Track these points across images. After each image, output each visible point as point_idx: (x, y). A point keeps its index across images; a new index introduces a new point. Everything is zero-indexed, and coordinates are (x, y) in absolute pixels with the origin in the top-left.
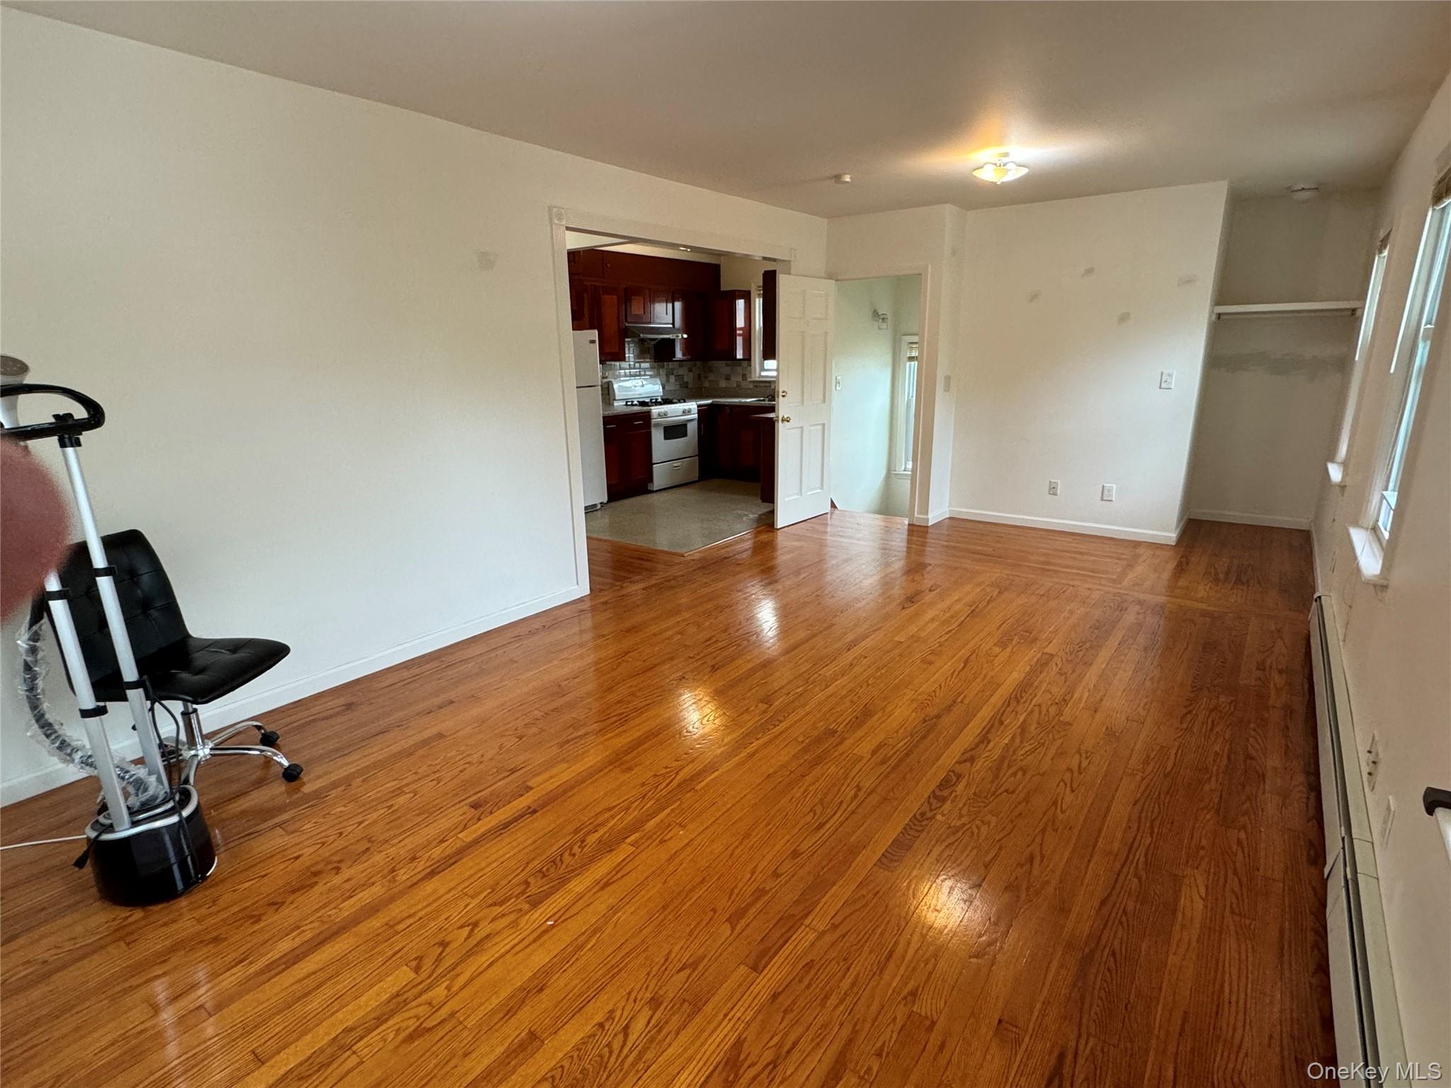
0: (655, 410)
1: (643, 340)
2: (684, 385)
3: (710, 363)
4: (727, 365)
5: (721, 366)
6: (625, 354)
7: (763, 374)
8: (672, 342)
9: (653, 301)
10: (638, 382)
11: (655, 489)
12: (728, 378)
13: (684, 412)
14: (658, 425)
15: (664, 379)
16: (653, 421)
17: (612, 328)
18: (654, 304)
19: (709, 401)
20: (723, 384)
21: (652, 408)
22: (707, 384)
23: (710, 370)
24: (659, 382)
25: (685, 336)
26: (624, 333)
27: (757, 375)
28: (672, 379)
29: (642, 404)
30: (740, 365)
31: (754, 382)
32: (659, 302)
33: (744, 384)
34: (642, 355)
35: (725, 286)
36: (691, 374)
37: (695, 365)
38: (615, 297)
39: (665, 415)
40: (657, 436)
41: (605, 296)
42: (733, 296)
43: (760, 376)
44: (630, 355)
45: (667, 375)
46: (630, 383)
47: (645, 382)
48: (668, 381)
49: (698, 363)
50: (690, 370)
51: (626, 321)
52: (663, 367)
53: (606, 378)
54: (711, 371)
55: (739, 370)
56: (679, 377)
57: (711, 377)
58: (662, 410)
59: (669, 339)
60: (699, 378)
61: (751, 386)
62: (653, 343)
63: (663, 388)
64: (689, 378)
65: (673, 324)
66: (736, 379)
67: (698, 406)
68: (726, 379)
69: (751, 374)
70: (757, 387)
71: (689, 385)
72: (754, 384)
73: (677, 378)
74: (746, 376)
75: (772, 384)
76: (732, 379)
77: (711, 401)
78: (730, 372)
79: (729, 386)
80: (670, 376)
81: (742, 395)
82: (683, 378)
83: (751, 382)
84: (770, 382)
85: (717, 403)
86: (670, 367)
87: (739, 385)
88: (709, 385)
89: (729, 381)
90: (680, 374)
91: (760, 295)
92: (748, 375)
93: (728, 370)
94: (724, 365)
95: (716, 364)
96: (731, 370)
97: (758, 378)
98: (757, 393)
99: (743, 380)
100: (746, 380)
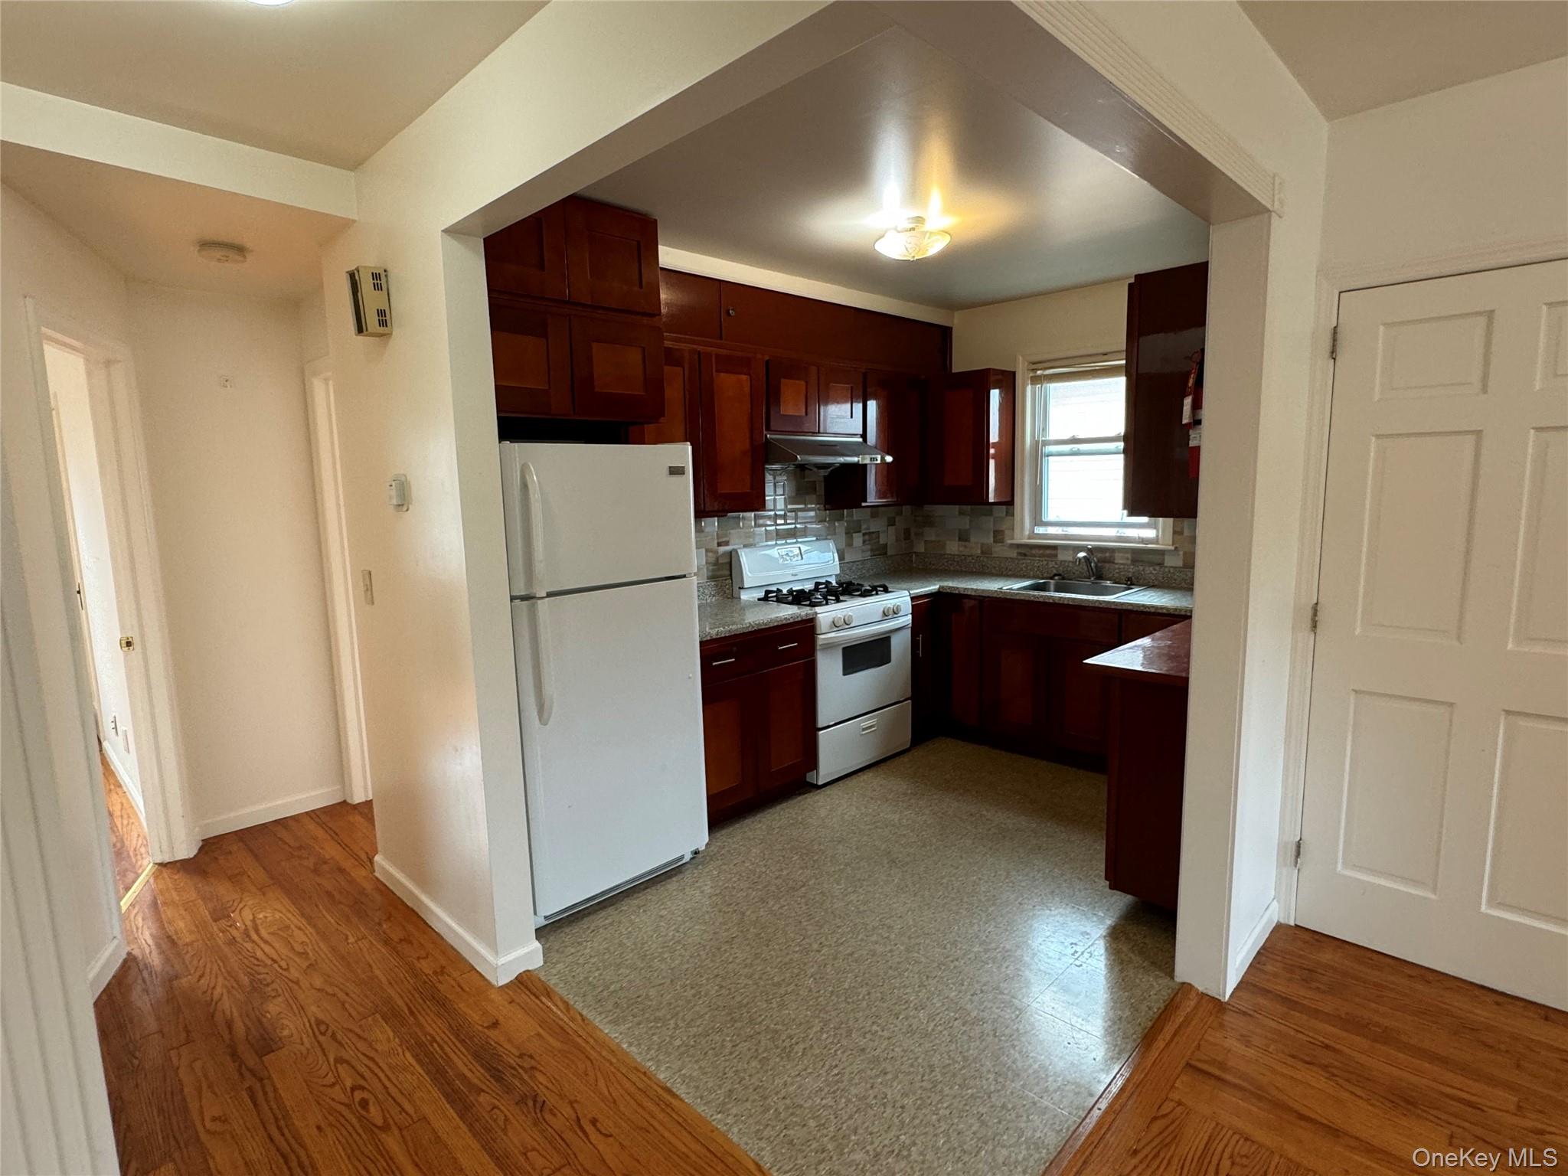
0: (826, 614)
1: (802, 468)
2: (880, 551)
3: (927, 508)
4: (961, 513)
5: (951, 515)
6: (764, 496)
7: (1040, 530)
8: (862, 469)
9: (825, 398)
10: (792, 548)
11: (820, 783)
12: (963, 537)
13: (885, 614)
14: (830, 646)
15: (843, 538)
16: (821, 639)
17: (734, 442)
18: (826, 403)
19: (933, 587)
20: (953, 547)
21: (818, 609)
22: (920, 548)
23: (929, 522)
24: (831, 545)
25: (889, 459)
26: (763, 454)
27: (1027, 533)
28: (858, 540)
29: (798, 598)
30: (990, 514)
31: (1019, 546)
32: (837, 402)
33: (999, 551)
34: (801, 492)
35: (960, 364)
36: (892, 529)
37: (900, 513)
38: (744, 377)
39: (847, 623)
40: (829, 669)
41: (722, 375)
42: (980, 382)
43: (1033, 535)
44: (776, 496)
45: (849, 533)
46: (776, 551)
47: (804, 548)
48: (849, 544)
49: (907, 509)
50: (891, 522)
51: (768, 429)
52: (841, 518)
53: (727, 543)
54: (931, 524)
55: (988, 523)
56: (870, 537)
57: (931, 534)
58: (840, 615)
59: (856, 465)
60: (907, 534)
61: (1013, 554)
62: (823, 473)
63: (841, 558)
64: (889, 537)
65: (864, 436)
66: (981, 539)
67: (913, 599)
68: (960, 539)
69: (1013, 529)
70: (1025, 555)
71: (888, 550)
72: (1020, 551)
73: (867, 537)
74: (1003, 535)
75: (1059, 551)
76: (973, 539)
77: (937, 587)
78: (968, 527)
79: (966, 552)
80: (854, 535)
81: (994, 571)
82: (879, 537)
83: (1012, 545)
84: (1055, 547)
85: (949, 591)
86: (855, 518)
87: (986, 551)
88: (925, 549)
89: (967, 543)
90: (871, 530)
91: (1036, 380)
92: (1006, 532)
93: (965, 523)
94: (957, 513)
95: (941, 510)
96: (971, 521)
97: (1029, 538)
98: (1026, 567)
99: (994, 542)
100: (1002, 541)
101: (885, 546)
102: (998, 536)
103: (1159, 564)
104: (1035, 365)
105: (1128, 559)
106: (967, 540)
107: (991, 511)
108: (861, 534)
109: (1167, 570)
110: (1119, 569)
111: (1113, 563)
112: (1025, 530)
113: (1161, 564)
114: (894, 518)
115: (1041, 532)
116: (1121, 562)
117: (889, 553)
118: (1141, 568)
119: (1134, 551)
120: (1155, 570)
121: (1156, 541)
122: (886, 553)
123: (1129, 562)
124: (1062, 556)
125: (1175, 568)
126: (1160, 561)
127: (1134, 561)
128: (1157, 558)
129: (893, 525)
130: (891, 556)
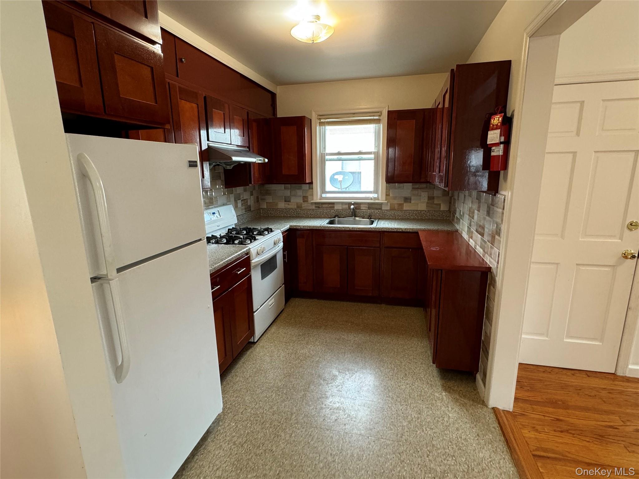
0: (254, 248)
2: (248, 209)
3: (267, 186)
5: (280, 189)
9: (233, 124)
11: (256, 341)
12: (287, 200)
13: (275, 244)
14: (256, 266)
15: (235, 203)
16: (252, 263)
19: (287, 226)
20: (282, 205)
21: (249, 246)
22: (264, 206)
24: (232, 208)
25: (266, 160)
28: (240, 204)
31: (316, 203)
33: (305, 205)
35: (281, 113)
40: (256, 275)
43: (322, 198)
45: (236, 201)
49: (257, 187)
51: (208, 140)
52: (232, 193)
54: (269, 194)
57: (269, 199)
60: (258, 199)
61: (313, 207)
63: (236, 215)
65: (249, 147)
66: (296, 200)
67: (283, 233)
68: (285, 201)
69: (313, 195)
70: (319, 207)
71: (251, 208)
72: (316, 205)
73: (243, 202)
74: (308, 198)
75: (335, 205)
76: (292, 201)
77: (289, 226)
78: (289, 195)
79: (290, 207)
80: (238, 201)
81: (304, 216)
82: (247, 202)
83: (312, 203)
84: (333, 203)
85: (295, 228)
86: (238, 193)
87: (299, 206)
88: (267, 206)
89: (289, 203)
90: (245, 198)
91: (321, 124)
92: (309, 197)
93: (288, 193)
94: (283, 188)
95: (274, 187)
96: (290, 192)
97: (320, 200)
98: (320, 213)
99: (303, 202)
100: (307, 201)
101: (250, 207)
102: (305, 199)
103: (380, 209)
104: (320, 116)
105: (366, 207)
106: (289, 201)
107: (301, 187)
108: (241, 200)
109: (384, 211)
110: (363, 211)
111: (360, 209)
112: (318, 196)
113: (381, 209)
114: (252, 191)
115: (324, 196)
116: (363, 208)
117: (252, 210)
118: (373, 211)
119: (369, 203)
120: (378, 211)
121: (378, 199)
122: (251, 210)
123: (367, 209)
124: (336, 207)
125: (387, 210)
126: (380, 208)
127: (369, 208)
128: (378, 207)
129: (252, 195)
130: (253, 211)
